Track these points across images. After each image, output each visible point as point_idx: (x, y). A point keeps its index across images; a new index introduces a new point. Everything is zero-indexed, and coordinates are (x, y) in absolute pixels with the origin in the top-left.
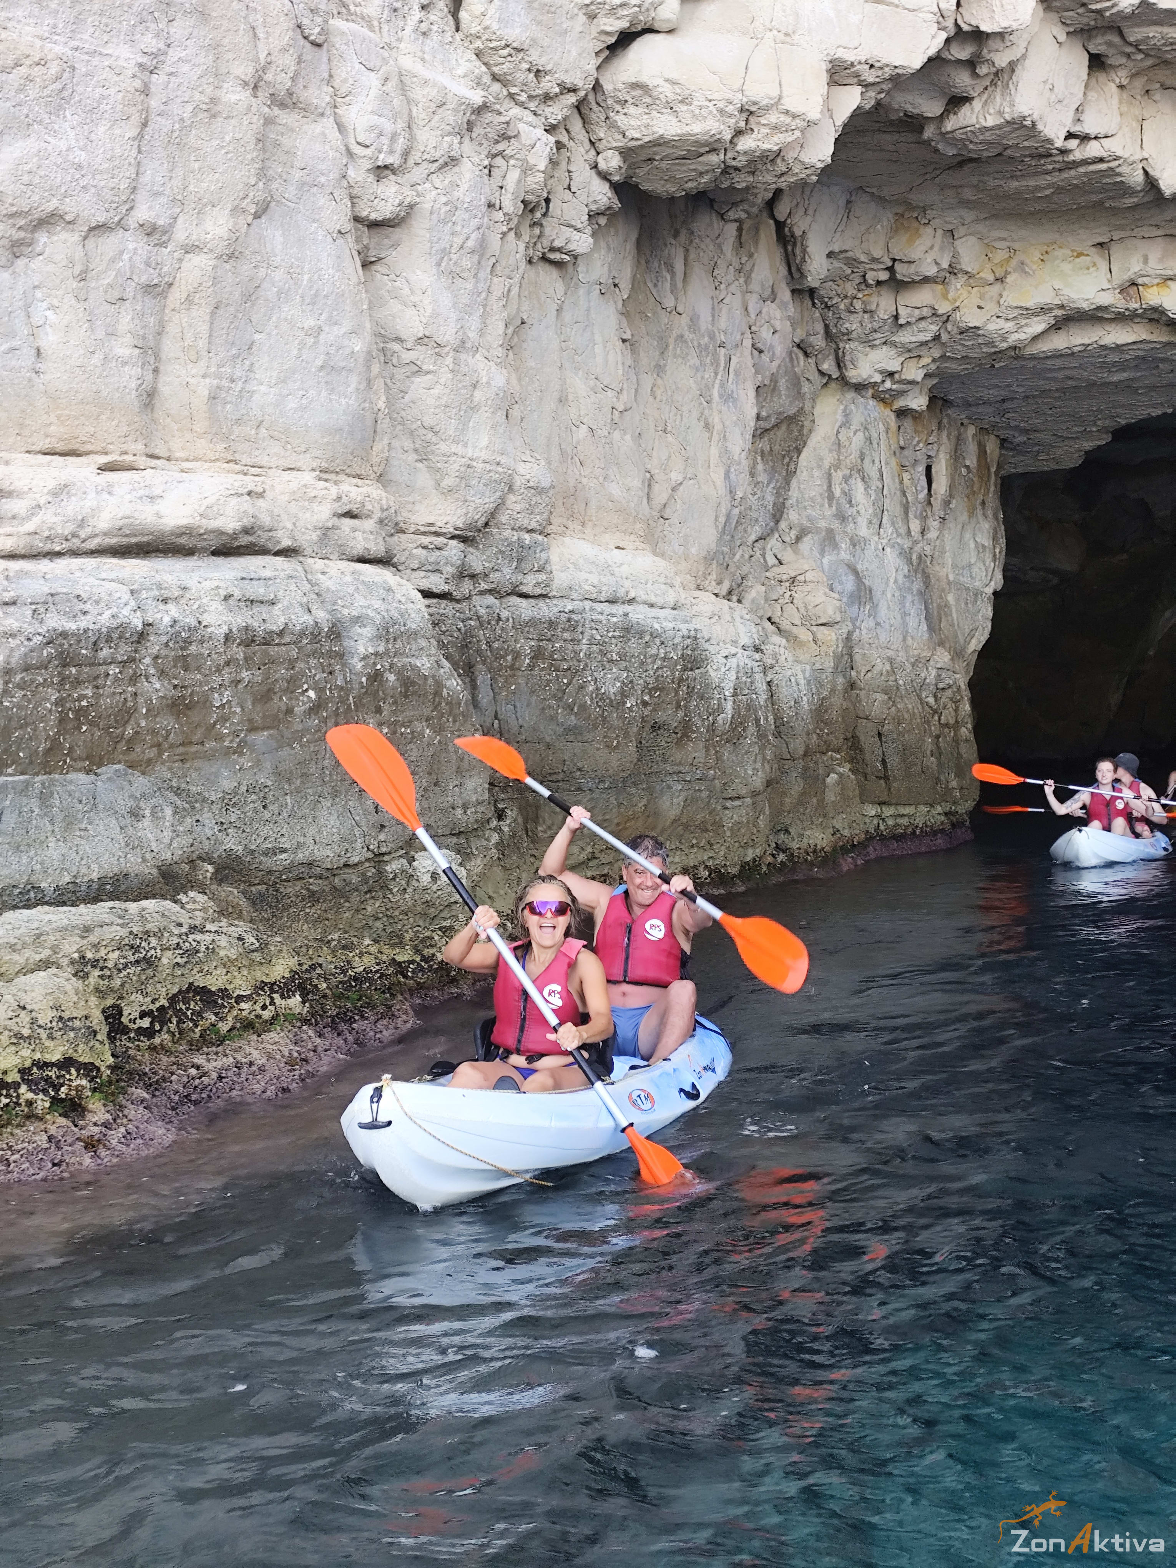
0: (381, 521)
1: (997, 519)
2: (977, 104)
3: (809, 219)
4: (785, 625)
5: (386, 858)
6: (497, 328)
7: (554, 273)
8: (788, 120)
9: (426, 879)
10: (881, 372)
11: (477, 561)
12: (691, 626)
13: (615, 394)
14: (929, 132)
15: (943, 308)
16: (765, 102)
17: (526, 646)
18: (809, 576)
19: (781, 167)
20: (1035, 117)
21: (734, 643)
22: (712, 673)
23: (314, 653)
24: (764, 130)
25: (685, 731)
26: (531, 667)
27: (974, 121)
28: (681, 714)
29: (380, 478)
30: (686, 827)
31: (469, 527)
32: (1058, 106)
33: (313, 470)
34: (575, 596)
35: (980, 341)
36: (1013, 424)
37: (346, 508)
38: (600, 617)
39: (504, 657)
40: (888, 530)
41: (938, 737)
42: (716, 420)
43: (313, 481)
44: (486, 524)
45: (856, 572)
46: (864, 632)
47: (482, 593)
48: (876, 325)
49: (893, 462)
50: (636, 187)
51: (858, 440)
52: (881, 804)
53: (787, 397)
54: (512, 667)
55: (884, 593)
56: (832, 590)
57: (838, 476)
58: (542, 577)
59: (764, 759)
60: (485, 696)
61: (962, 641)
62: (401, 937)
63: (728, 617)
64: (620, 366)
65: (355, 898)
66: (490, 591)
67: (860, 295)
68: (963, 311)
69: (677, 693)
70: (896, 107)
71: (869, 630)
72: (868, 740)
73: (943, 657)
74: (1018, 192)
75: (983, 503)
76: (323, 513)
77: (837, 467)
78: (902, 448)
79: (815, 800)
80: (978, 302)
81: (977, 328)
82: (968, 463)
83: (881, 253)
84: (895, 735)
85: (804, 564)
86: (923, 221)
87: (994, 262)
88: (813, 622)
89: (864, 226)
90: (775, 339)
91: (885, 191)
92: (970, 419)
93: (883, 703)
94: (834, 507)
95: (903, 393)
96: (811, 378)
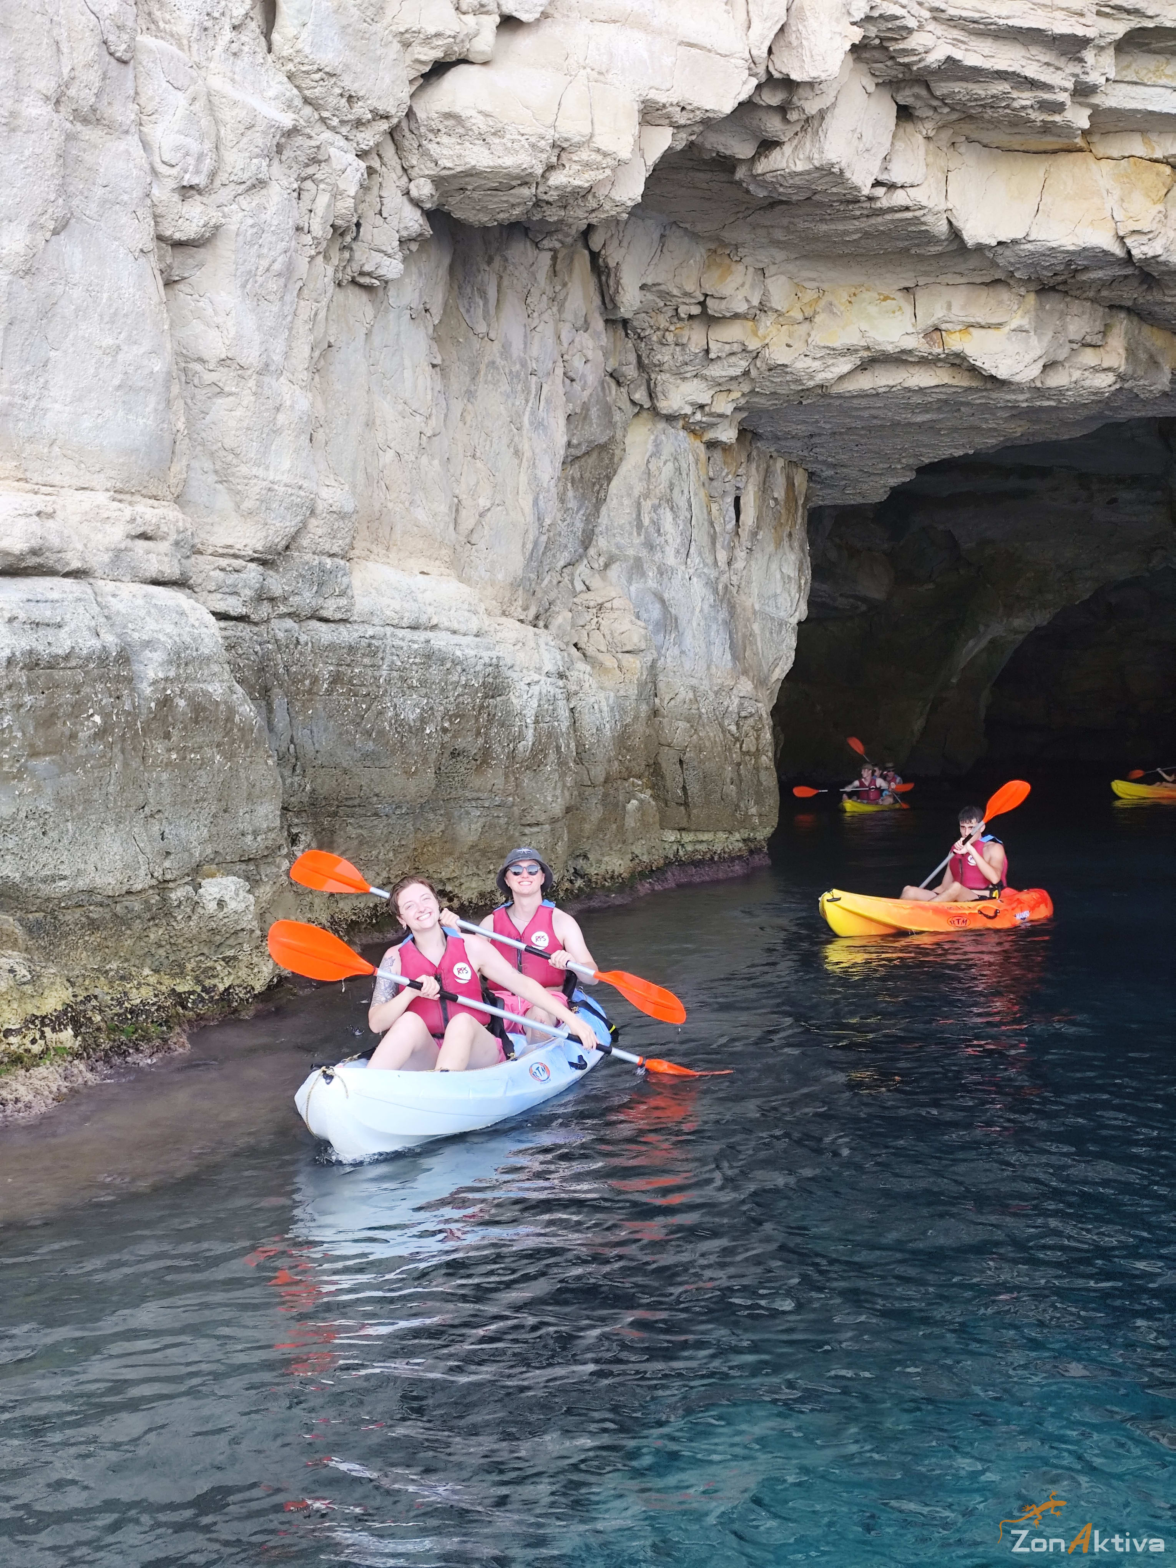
0: (177, 543)
1: (803, 550)
2: (787, 149)
3: (623, 251)
4: (591, 651)
5: (171, 885)
6: (303, 351)
7: (364, 297)
8: (599, 158)
9: (212, 907)
10: (692, 404)
11: (276, 584)
12: (494, 654)
13: (422, 418)
14: (741, 173)
15: (753, 345)
16: (576, 139)
17: (325, 671)
18: (616, 603)
19: (592, 203)
20: (843, 165)
21: (538, 670)
22: (515, 701)
23: (101, 678)
24: (576, 167)
25: (485, 758)
26: (329, 692)
27: (783, 165)
28: (481, 741)
29: (179, 500)
30: (484, 852)
31: (269, 550)
32: (866, 155)
33: (107, 490)
34: (376, 621)
35: (788, 378)
36: (820, 458)
37: (140, 530)
38: (401, 643)
39: (302, 681)
40: (695, 559)
41: (739, 764)
42: (526, 447)
43: (106, 502)
44: (287, 548)
45: (662, 601)
46: (669, 660)
47: (281, 616)
48: (687, 358)
49: (702, 493)
50: (448, 215)
51: (668, 470)
52: (681, 830)
53: (598, 425)
54: (310, 692)
55: (689, 621)
56: (638, 618)
57: (647, 505)
58: (343, 602)
59: (564, 786)
60: (281, 720)
61: (766, 670)
62: (182, 967)
63: (533, 645)
64: (429, 392)
65: (137, 925)
66: (289, 615)
67: (672, 328)
68: (772, 348)
69: (477, 719)
70: (709, 147)
71: (674, 658)
72: (669, 767)
73: (746, 686)
74: (826, 238)
75: (790, 535)
76: (116, 534)
77: (647, 496)
78: (711, 479)
79: (614, 826)
80: (786, 340)
81: (786, 366)
82: (776, 495)
83: (693, 288)
84: (695, 763)
85: (612, 591)
86: (735, 258)
87: (804, 300)
88: (619, 650)
89: (677, 260)
90: (587, 368)
91: (698, 227)
92: (779, 453)
93: (685, 730)
94: (642, 536)
95: (712, 425)
96: (623, 407)
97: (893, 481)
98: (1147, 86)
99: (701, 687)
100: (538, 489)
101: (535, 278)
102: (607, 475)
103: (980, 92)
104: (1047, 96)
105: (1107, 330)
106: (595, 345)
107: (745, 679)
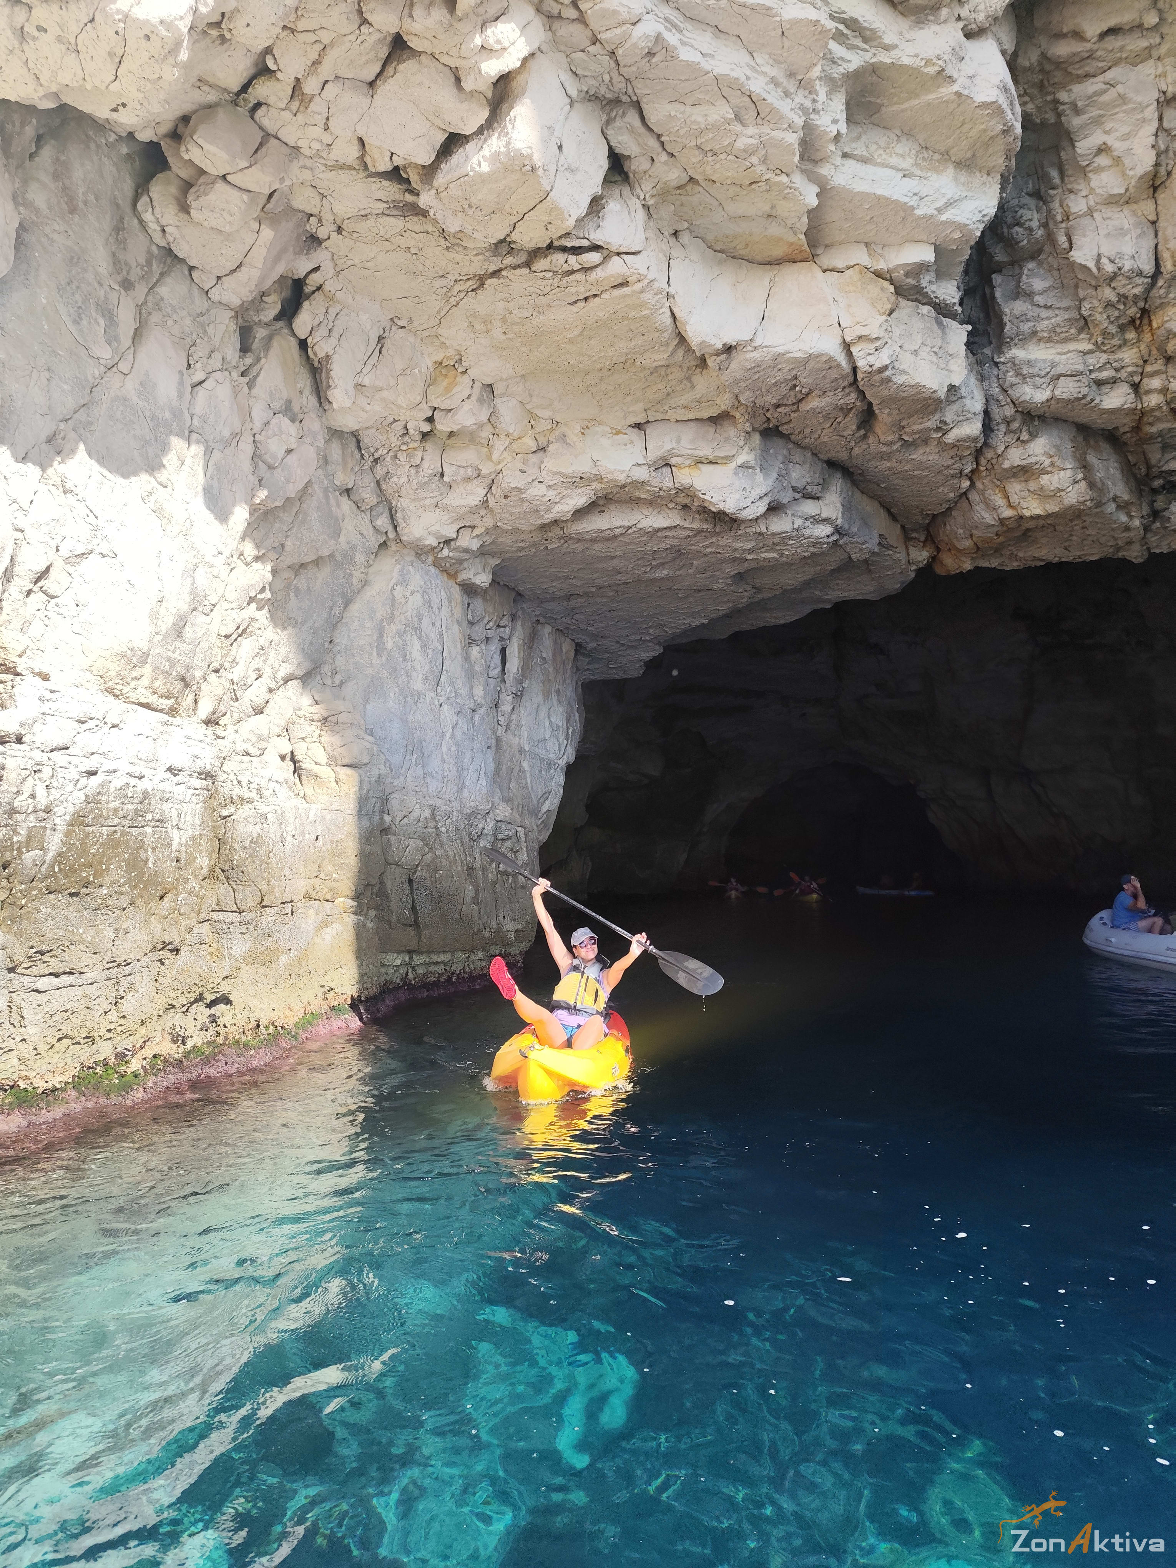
1: (571, 706)
3: (333, 341)
4: (310, 764)
10: (436, 535)
14: (426, 195)
15: (488, 470)
18: (343, 718)
20: (537, 164)
32: (569, 176)
35: (525, 507)
36: (582, 626)
40: (446, 689)
45: (404, 722)
46: (409, 779)
48: (421, 480)
49: (456, 628)
51: (416, 600)
52: (412, 952)
55: (439, 745)
56: (374, 736)
57: (391, 630)
67: (404, 448)
68: (506, 473)
71: (417, 778)
72: (395, 887)
73: (507, 812)
75: (558, 692)
77: (391, 620)
78: (470, 622)
80: (520, 465)
81: (519, 490)
82: (544, 655)
83: (419, 399)
84: (428, 883)
85: (340, 706)
86: (461, 369)
87: (538, 429)
88: (339, 763)
89: (400, 366)
90: (291, 459)
91: (416, 324)
92: (545, 617)
93: (417, 849)
94: (384, 658)
95: (461, 562)
96: (365, 533)
97: (646, 655)
98: (876, 164)
99: (444, 808)
100: (195, 561)
101: (205, 331)
102: (343, 593)
103: (700, 119)
104: (774, 134)
105: (824, 485)
106: (304, 439)
107: (504, 804)
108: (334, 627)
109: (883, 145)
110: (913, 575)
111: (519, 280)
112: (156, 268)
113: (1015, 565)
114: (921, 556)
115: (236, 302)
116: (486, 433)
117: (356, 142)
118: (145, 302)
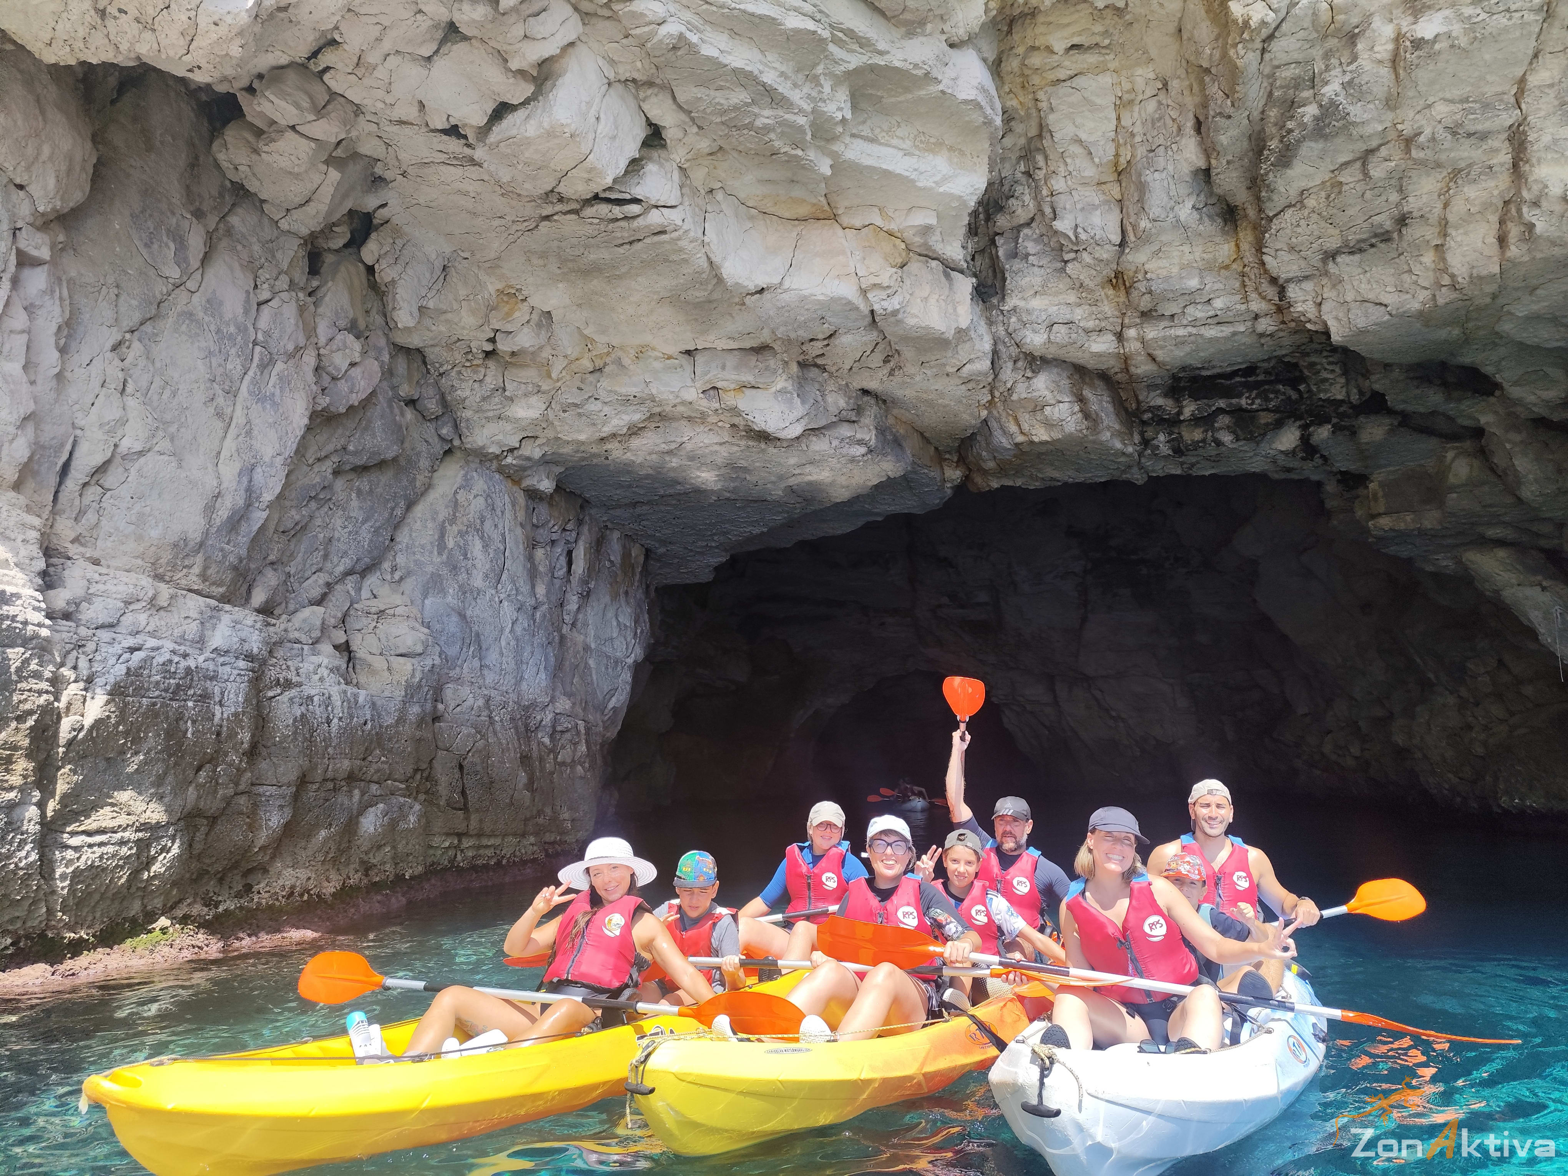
1: (639, 606)
2: (522, 118)
3: (399, 268)
4: (361, 653)
10: (500, 444)
15: (546, 384)
20: (575, 131)
27: (515, 132)
35: (583, 421)
36: (649, 532)
40: (506, 586)
41: (554, 773)
42: (239, 414)
45: (463, 616)
46: (466, 669)
48: (485, 394)
49: (519, 531)
51: (480, 503)
52: (462, 835)
53: (385, 440)
55: (498, 640)
56: (426, 627)
57: (453, 530)
61: (600, 697)
67: (466, 362)
68: (563, 389)
71: (473, 670)
72: (445, 772)
73: (567, 706)
75: (626, 593)
77: (453, 520)
78: (533, 525)
80: (578, 384)
81: (577, 406)
82: (612, 558)
83: (481, 322)
84: (479, 768)
85: (398, 599)
86: (520, 298)
87: (594, 353)
88: (392, 652)
89: (463, 292)
90: (356, 372)
91: (478, 256)
92: (612, 523)
93: (469, 735)
94: (445, 556)
95: (524, 469)
96: (430, 440)
97: (714, 561)
98: (881, 144)
99: (498, 698)
100: (253, 461)
101: (274, 256)
102: (405, 495)
103: (722, 101)
104: (787, 116)
105: (859, 410)
106: (369, 353)
107: (565, 698)
108: (397, 527)
109: (886, 128)
110: (949, 492)
111: (569, 225)
112: (229, 199)
113: (1038, 484)
114: (954, 474)
115: (304, 231)
116: (546, 354)
117: (416, 104)
118: (216, 229)
